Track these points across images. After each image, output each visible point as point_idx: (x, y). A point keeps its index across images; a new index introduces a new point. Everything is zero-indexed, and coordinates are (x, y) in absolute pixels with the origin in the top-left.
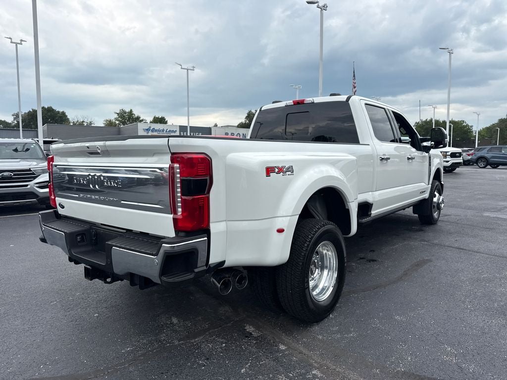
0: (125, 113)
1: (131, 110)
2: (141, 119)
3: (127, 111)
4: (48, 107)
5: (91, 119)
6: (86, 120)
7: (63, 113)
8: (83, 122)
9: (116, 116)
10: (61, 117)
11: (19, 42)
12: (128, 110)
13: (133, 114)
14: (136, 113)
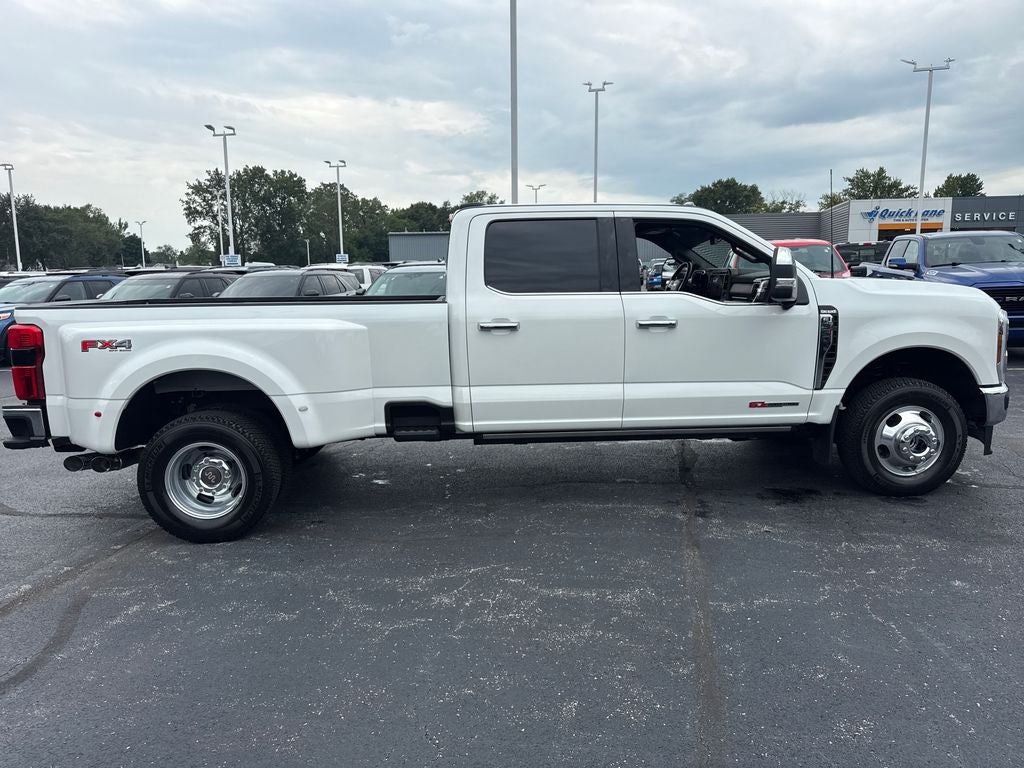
0: (866, 175)
1: (882, 170)
2: (903, 187)
3: (871, 172)
4: (728, 181)
5: (800, 196)
6: (789, 200)
7: (754, 189)
8: (784, 203)
9: (847, 185)
10: (747, 197)
11: (601, 87)
12: (873, 170)
13: (885, 178)
14: (892, 174)
